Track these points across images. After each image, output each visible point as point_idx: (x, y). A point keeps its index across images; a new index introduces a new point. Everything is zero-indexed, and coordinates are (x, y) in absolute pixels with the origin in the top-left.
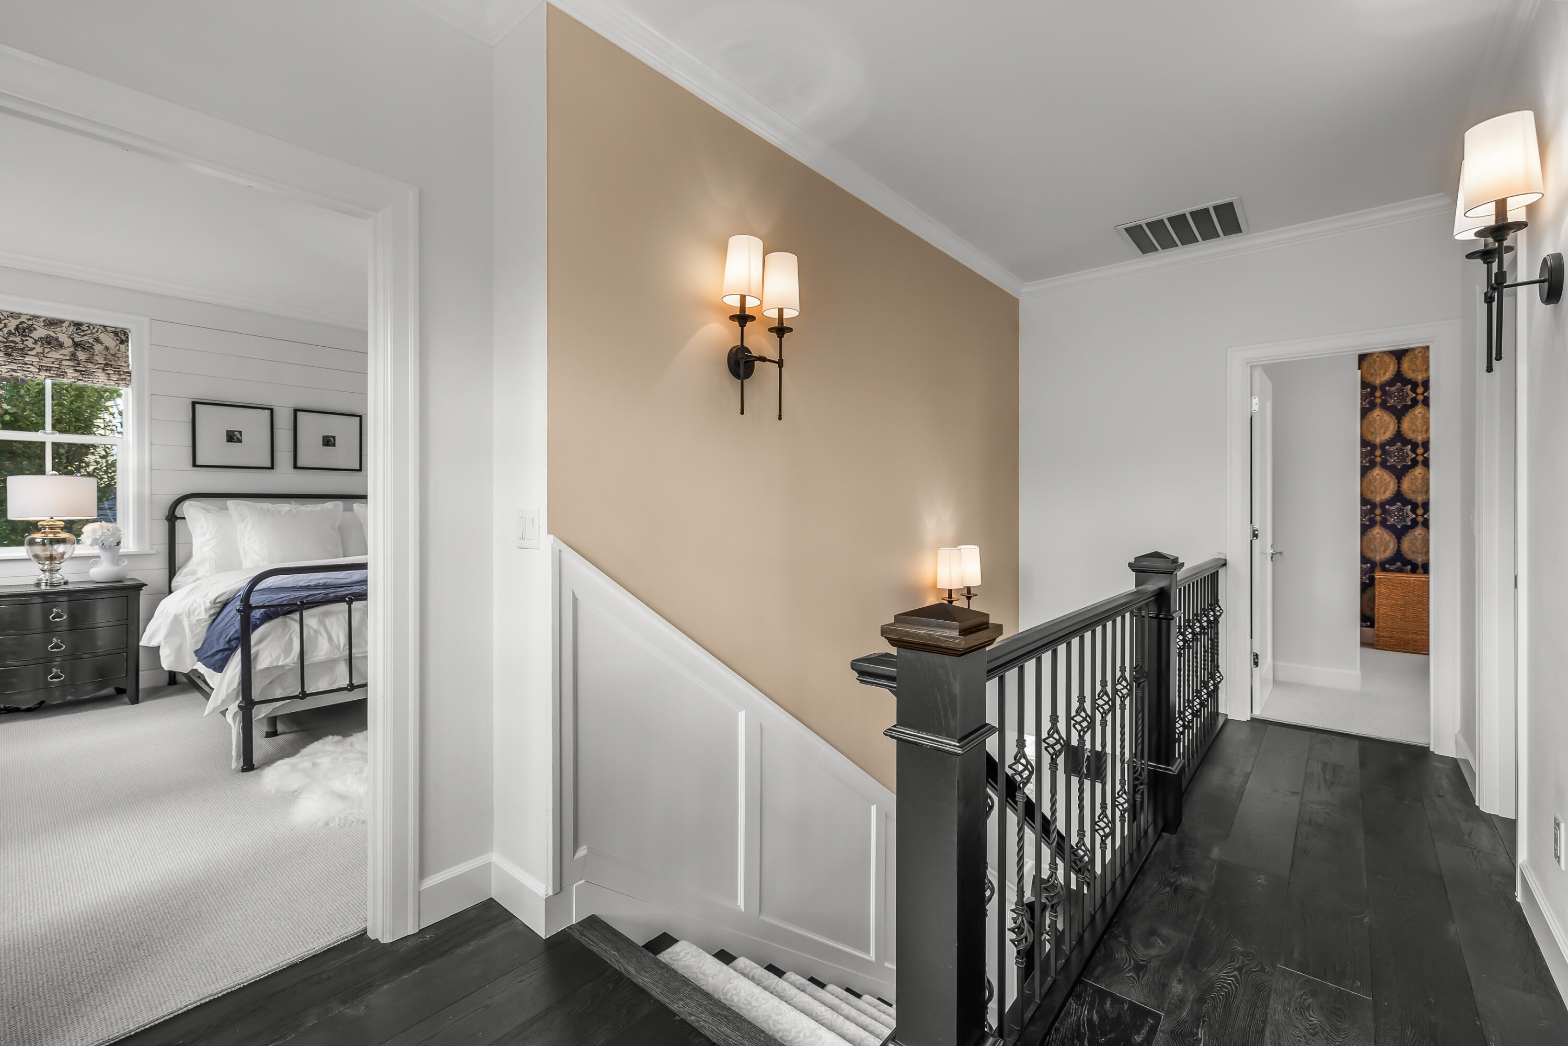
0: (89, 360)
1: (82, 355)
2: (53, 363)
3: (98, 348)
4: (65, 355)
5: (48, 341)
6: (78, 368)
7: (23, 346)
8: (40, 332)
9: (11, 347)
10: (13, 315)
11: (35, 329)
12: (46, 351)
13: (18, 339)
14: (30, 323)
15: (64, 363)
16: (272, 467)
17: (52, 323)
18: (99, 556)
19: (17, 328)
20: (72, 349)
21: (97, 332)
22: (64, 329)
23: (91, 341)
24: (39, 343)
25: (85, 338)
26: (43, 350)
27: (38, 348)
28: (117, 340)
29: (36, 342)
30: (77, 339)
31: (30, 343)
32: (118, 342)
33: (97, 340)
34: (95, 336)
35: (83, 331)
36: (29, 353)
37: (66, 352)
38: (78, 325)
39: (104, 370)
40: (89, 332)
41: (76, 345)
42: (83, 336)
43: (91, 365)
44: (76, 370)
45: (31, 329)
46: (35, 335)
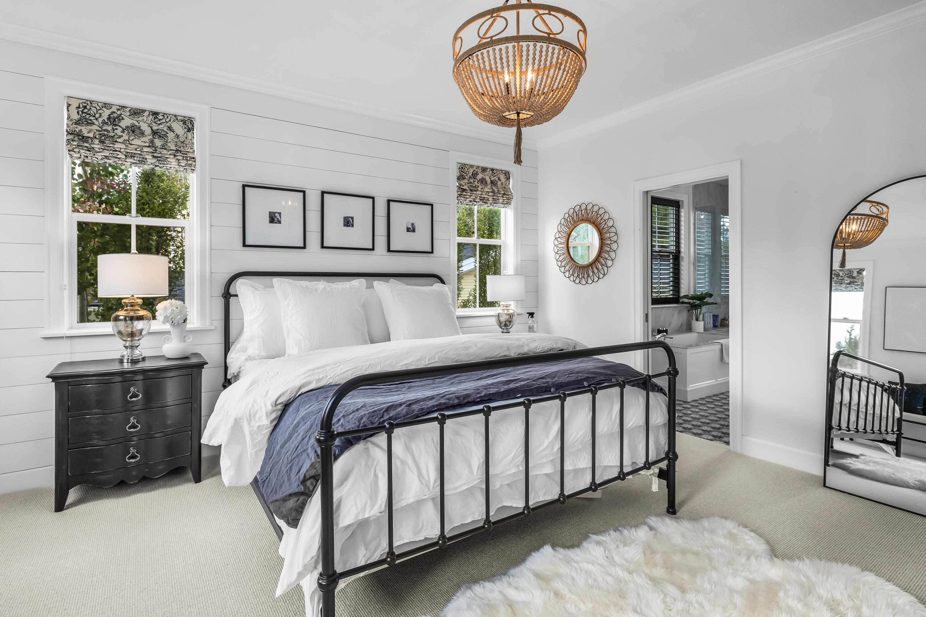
0: (163, 147)
1: (158, 143)
2: (136, 150)
3: (171, 135)
4: (145, 142)
5: (134, 130)
6: (155, 155)
7: (114, 134)
8: (127, 122)
9: (104, 135)
10: (106, 105)
11: (123, 119)
12: (131, 138)
13: (109, 128)
14: (119, 113)
15: (145, 149)
16: (304, 247)
17: (136, 113)
18: (170, 332)
19: (109, 118)
20: (151, 137)
21: (170, 121)
22: (145, 118)
23: (165, 129)
24: (126, 132)
25: (161, 126)
26: (129, 138)
27: (125, 137)
28: (185, 128)
29: (123, 132)
30: (155, 128)
31: (119, 132)
32: (186, 130)
33: (170, 128)
34: (168, 124)
35: (160, 120)
36: (118, 140)
37: (146, 139)
38: (155, 114)
39: (175, 156)
40: (164, 121)
41: (155, 133)
42: (159, 124)
43: (165, 152)
44: (154, 157)
45: (120, 118)
46: (124, 124)
